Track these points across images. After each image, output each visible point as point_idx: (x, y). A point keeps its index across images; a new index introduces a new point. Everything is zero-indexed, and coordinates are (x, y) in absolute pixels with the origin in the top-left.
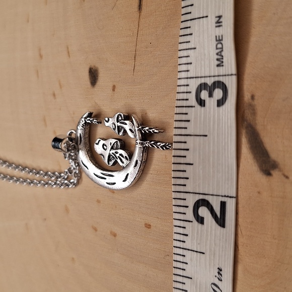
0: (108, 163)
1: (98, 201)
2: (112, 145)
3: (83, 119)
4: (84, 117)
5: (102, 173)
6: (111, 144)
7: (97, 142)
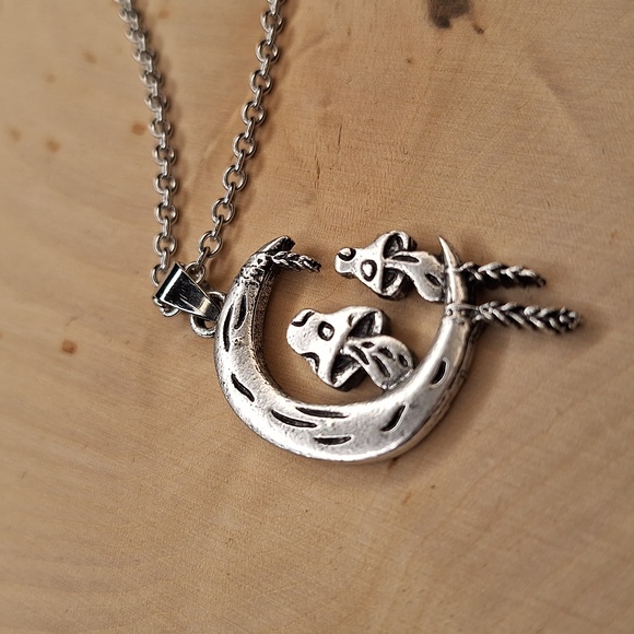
0: (333, 378)
1: (50, 79)
2: (354, 321)
3: (262, 257)
4: (267, 249)
5: (302, 410)
6: (350, 319)
7: (299, 319)
